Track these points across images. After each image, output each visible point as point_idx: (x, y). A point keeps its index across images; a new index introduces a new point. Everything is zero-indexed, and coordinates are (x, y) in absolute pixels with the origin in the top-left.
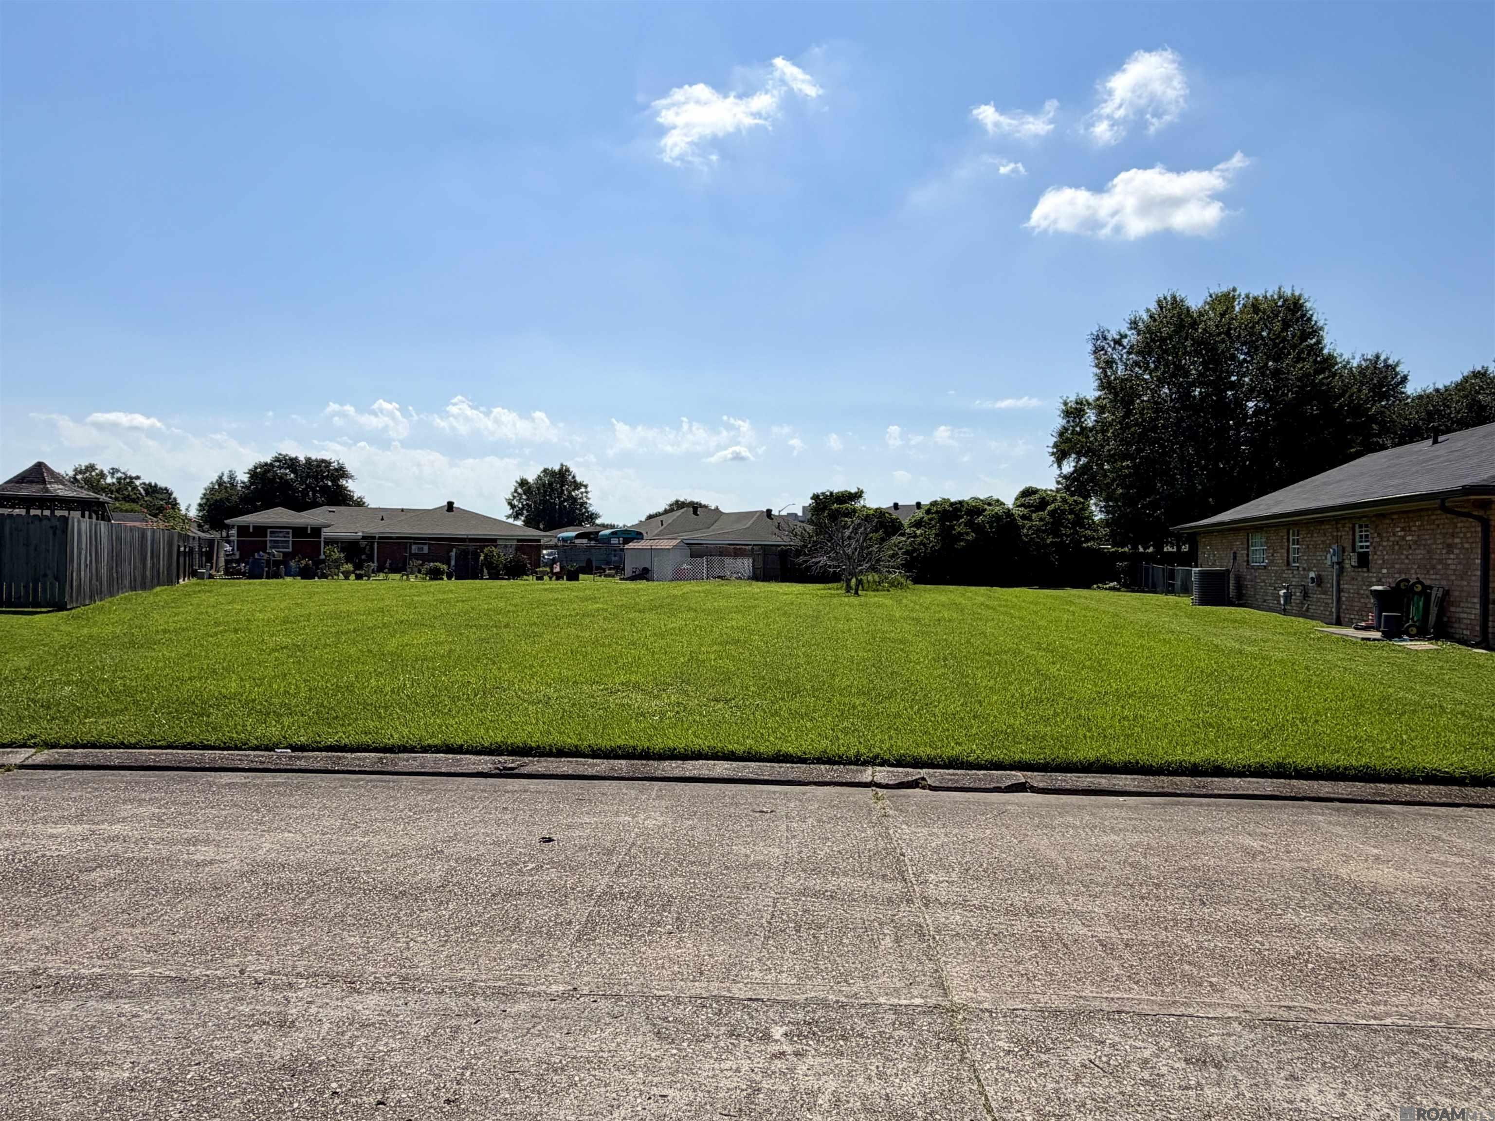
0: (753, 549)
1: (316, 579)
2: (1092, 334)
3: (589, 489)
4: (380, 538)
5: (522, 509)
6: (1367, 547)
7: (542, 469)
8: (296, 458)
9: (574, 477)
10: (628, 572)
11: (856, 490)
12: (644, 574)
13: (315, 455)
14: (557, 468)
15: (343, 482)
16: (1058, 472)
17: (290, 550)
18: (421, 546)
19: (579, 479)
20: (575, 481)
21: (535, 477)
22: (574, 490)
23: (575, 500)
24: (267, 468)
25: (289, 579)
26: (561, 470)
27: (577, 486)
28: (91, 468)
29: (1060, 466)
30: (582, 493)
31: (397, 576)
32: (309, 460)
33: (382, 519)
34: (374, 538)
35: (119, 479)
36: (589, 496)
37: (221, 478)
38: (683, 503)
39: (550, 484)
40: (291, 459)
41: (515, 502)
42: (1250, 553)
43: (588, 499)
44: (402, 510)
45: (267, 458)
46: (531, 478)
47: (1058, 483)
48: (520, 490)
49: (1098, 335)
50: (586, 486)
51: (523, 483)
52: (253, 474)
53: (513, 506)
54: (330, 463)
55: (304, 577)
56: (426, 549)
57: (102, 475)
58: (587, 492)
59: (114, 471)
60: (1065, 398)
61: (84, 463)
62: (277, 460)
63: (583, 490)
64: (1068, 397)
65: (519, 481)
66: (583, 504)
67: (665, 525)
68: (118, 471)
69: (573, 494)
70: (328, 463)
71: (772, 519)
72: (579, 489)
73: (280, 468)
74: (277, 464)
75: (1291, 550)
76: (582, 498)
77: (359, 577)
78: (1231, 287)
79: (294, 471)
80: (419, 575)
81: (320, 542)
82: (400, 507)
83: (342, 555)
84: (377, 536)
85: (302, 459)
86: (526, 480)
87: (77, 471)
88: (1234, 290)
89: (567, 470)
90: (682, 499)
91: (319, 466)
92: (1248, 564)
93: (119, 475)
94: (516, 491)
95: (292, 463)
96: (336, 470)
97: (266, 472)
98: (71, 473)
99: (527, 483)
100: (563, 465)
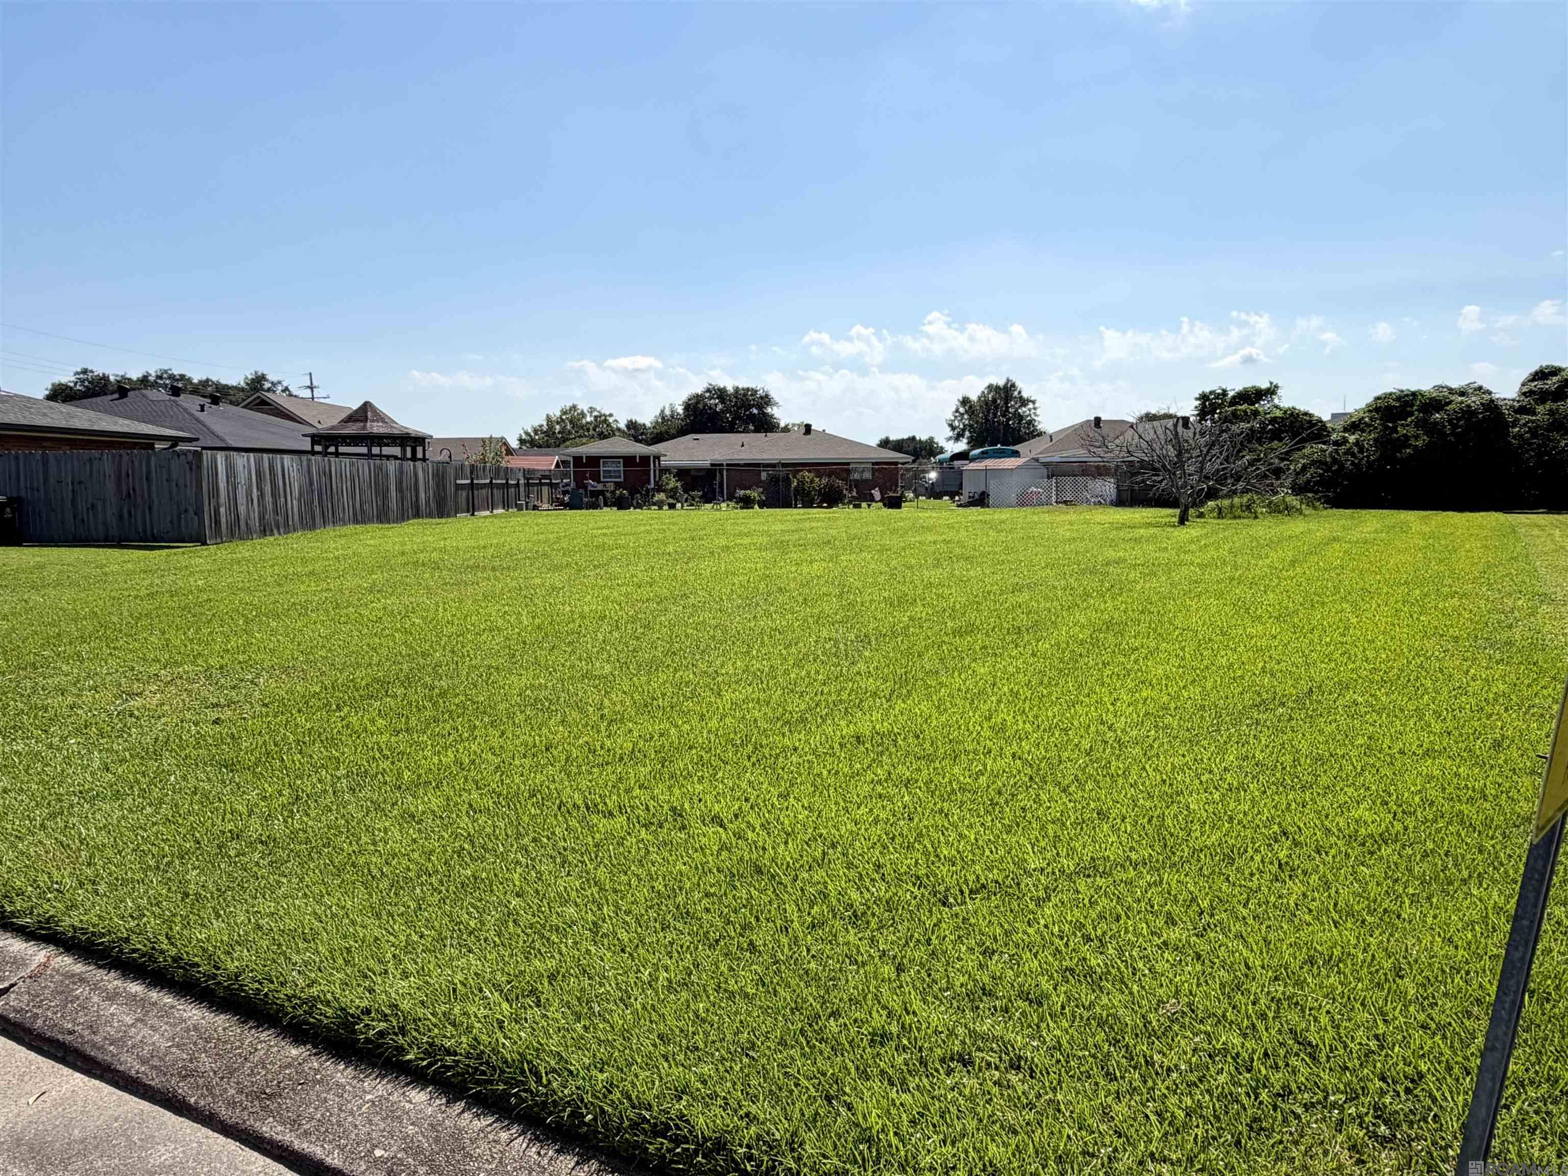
0: (1116, 466)
3: (1037, 405)
4: (728, 465)
5: (964, 430)
7: (986, 385)
8: (724, 388)
9: (1020, 393)
10: (964, 498)
11: (1268, 385)
12: (981, 500)
13: (743, 384)
14: (1001, 383)
15: (769, 410)
17: (622, 480)
19: (1025, 395)
20: (1021, 397)
21: (979, 393)
22: (1020, 407)
23: (1021, 418)
24: (698, 398)
25: (605, 509)
26: (1005, 387)
27: (1024, 402)
28: (574, 407)
30: (1029, 410)
31: (708, 506)
32: (737, 390)
33: (743, 445)
34: (722, 465)
35: (596, 417)
36: (1038, 412)
37: (662, 411)
38: (1154, 415)
39: (994, 401)
40: (719, 389)
41: (956, 423)
43: (1037, 416)
45: (698, 388)
46: (974, 396)
48: (962, 410)
50: (1034, 402)
51: (965, 401)
52: (687, 407)
53: (953, 428)
54: (756, 391)
55: (620, 507)
57: (583, 415)
58: (1035, 409)
59: (592, 410)
61: (569, 405)
62: (708, 391)
63: (1031, 406)
65: (961, 399)
66: (1030, 422)
67: (1054, 441)
68: (595, 410)
69: (1020, 411)
70: (755, 392)
72: (1026, 405)
73: (711, 398)
74: (707, 395)
76: (1029, 415)
79: (723, 401)
80: (731, 504)
81: (649, 471)
83: (679, 484)
84: (725, 463)
85: (730, 389)
86: (969, 398)
87: (564, 412)
89: (1013, 385)
90: (1153, 411)
91: (745, 395)
93: (595, 413)
94: (957, 411)
95: (721, 393)
96: (761, 398)
97: (698, 403)
98: (558, 414)
99: (970, 401)
100: (1008, 380)
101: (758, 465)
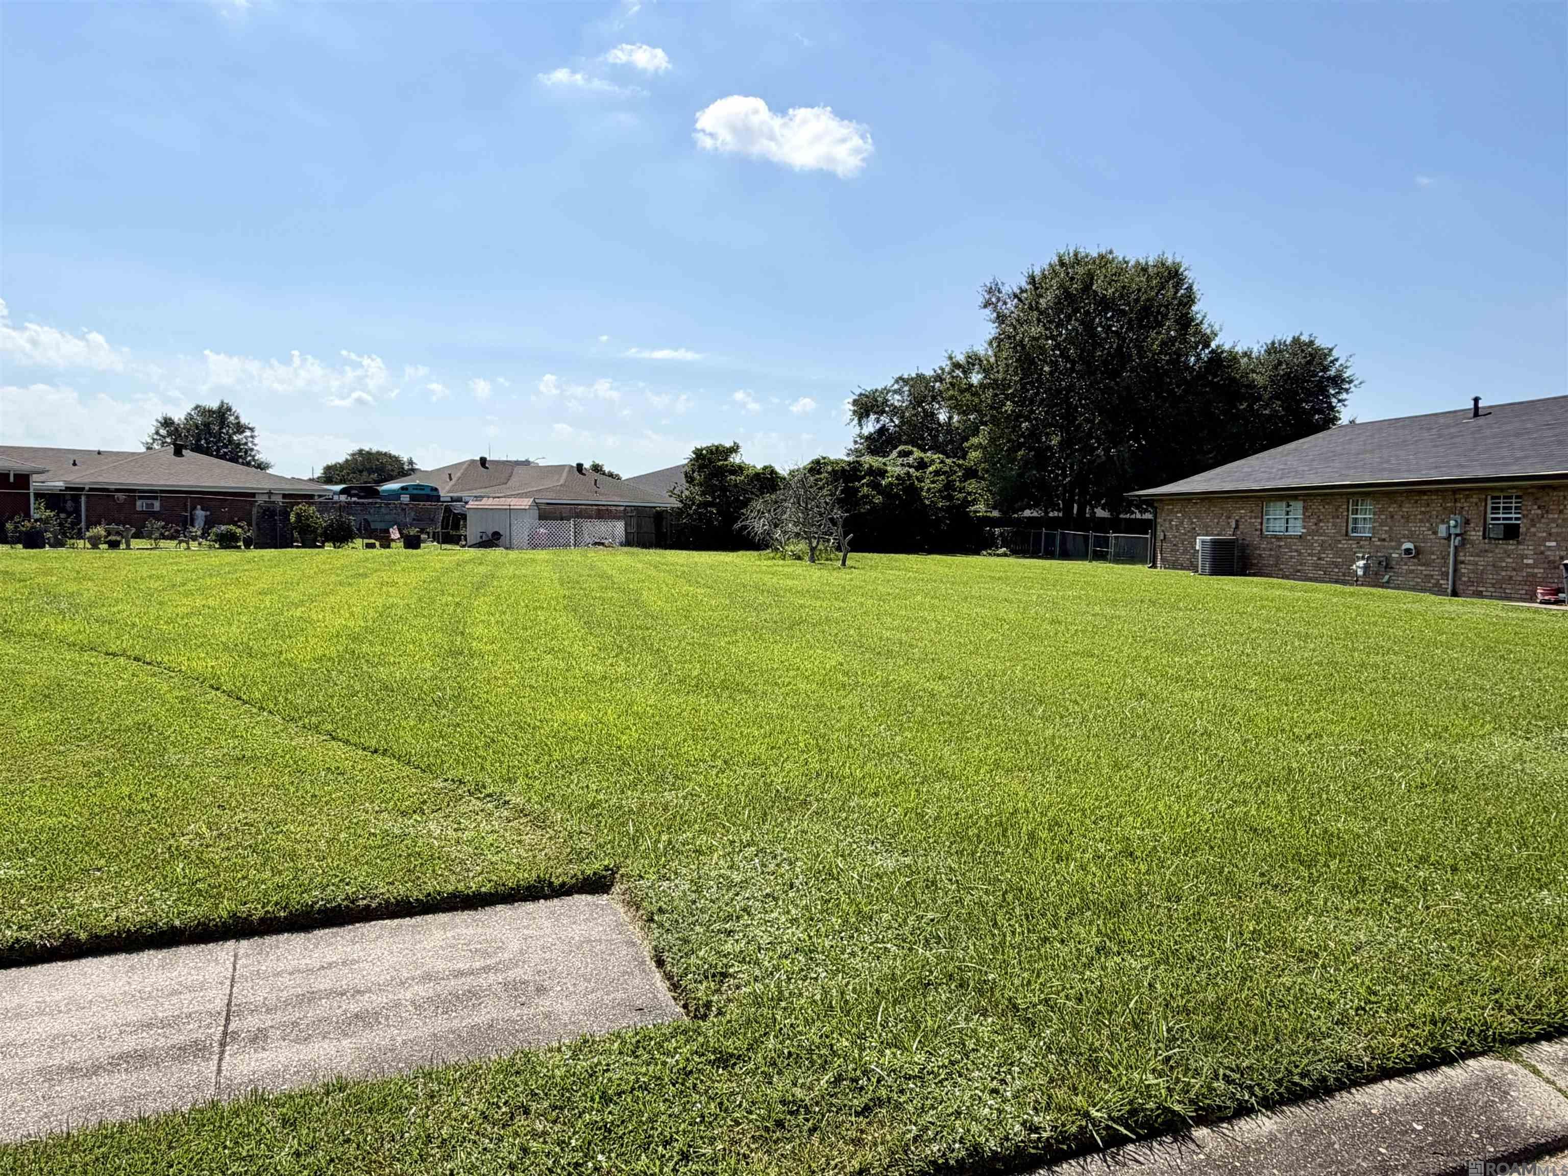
0: (625, 510)
1: (47, 548)
2: (986, 286)
3: (256, 433)
4: (91, 489)
6: (1517, 519)
7: (193, 406)
9: (237, 418)
10: (473, 537)
11: (732, 444)
12: (491, 541)
14: (215, 405)
16: (858, 431)
18: (149, 502)
19: (244, 420)
20: (238, 423)
21: (185, 415)
22: (235, 433)
23: (238, 445)
26: (220, 409)
27: (240, 428)
29: (860, 425)
30: (246, 437)
33: (75, 464)
34: (83, 489)
36: (256, 441)
39: (205, 425)
42: (1265, 521)
43: (255, 445)
44: (99, 453)
46: (179, 416)
47: (856, 442)
48: (163, 432)
49: (991, 288)
50: (252, 430)
51: (167, 423)
56: (157, 505)
58: (252, 437)
60: (950, 352)
63: (248, 433)
64: (953, 351)
65: (160, 419)
66: (249, 450)
67: (454, 479)
69: (235, 438)
71: (584, 475)
72: (243, 432)
75: (1350, 521)
76: (246, 444)
77: (114, 545)
78: (1109, 249)
80: (204, 542)
81: (29, 493)
82: (97, 449)
84: (87, 487)
86: (170, 419)
88: (1111, 252)
89: (229, 409)
92: (1261, 533)
94: (157, 433)
99: (173, 423)
100: (222, 402)
101: (134, 491)
